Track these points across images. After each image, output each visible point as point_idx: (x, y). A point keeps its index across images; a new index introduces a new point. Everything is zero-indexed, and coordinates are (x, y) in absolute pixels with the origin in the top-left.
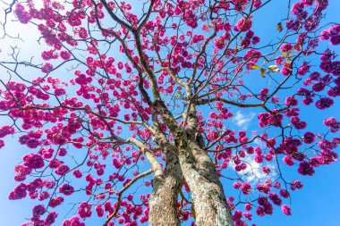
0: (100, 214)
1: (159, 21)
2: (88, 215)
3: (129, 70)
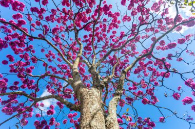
0: (15, 17)
1: (136, 53)
3: (111, 37)
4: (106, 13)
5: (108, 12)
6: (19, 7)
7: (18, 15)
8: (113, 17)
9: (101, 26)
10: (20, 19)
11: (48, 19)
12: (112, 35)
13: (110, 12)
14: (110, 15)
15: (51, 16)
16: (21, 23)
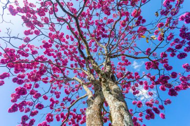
0: (58, 119)
2: (52, 120)
3: (72, 40)
4: (51, 45)
5: (49, 43)
6: (50, 117)
7: (57, 117)
8: (54, 39)
9: (63, 50)
10: (60, 116)
11: (58, 97)
12: (70, 39)
13: (49, 41)
14: (52, 41)
15: (55, 94)
16: (62, 116)
